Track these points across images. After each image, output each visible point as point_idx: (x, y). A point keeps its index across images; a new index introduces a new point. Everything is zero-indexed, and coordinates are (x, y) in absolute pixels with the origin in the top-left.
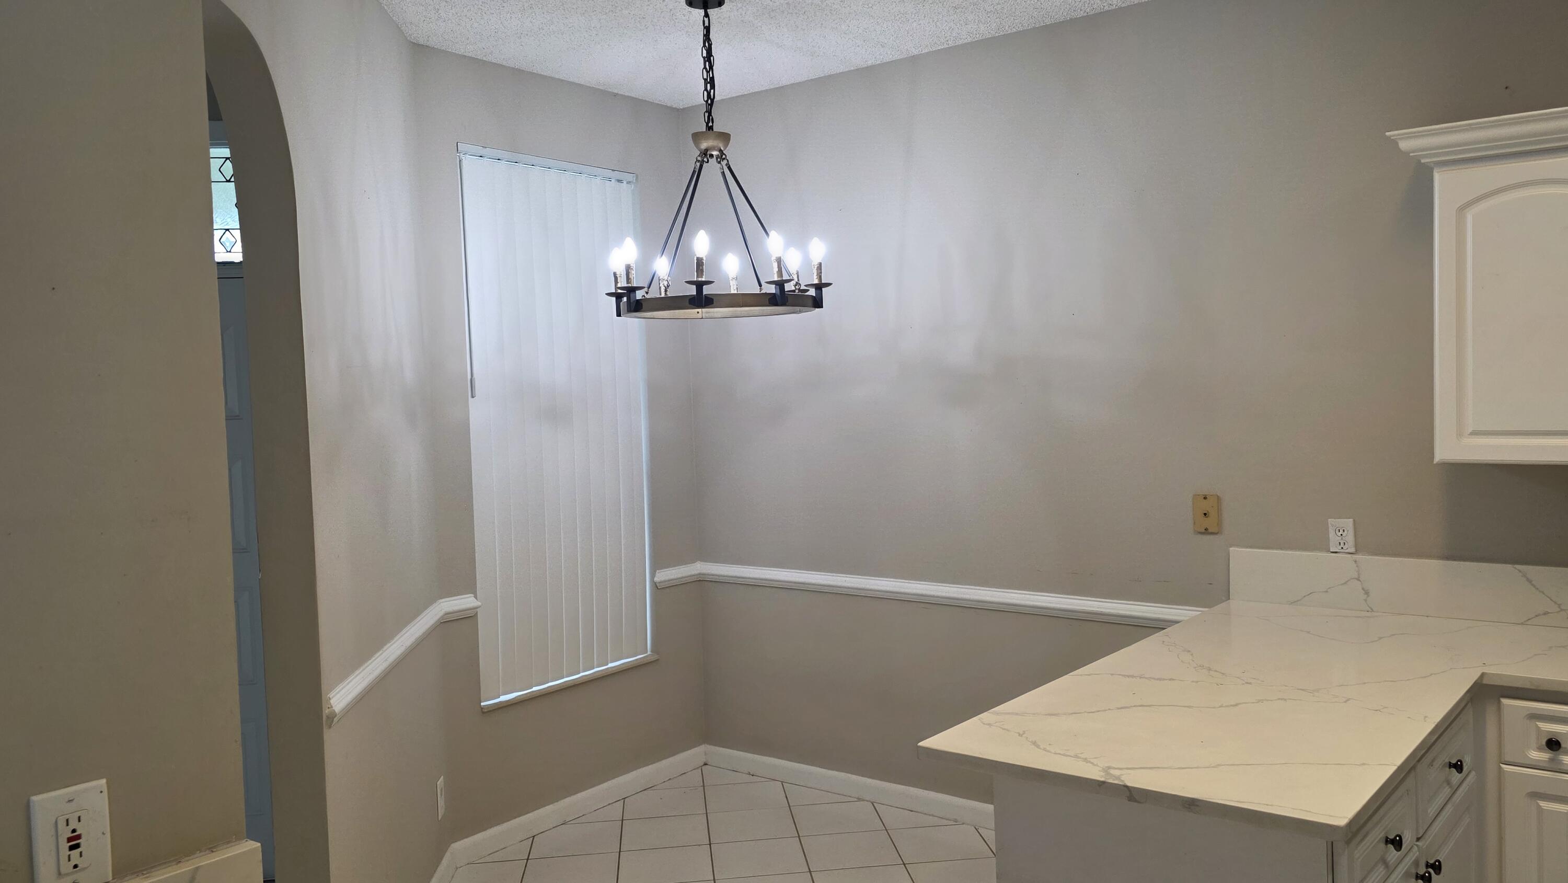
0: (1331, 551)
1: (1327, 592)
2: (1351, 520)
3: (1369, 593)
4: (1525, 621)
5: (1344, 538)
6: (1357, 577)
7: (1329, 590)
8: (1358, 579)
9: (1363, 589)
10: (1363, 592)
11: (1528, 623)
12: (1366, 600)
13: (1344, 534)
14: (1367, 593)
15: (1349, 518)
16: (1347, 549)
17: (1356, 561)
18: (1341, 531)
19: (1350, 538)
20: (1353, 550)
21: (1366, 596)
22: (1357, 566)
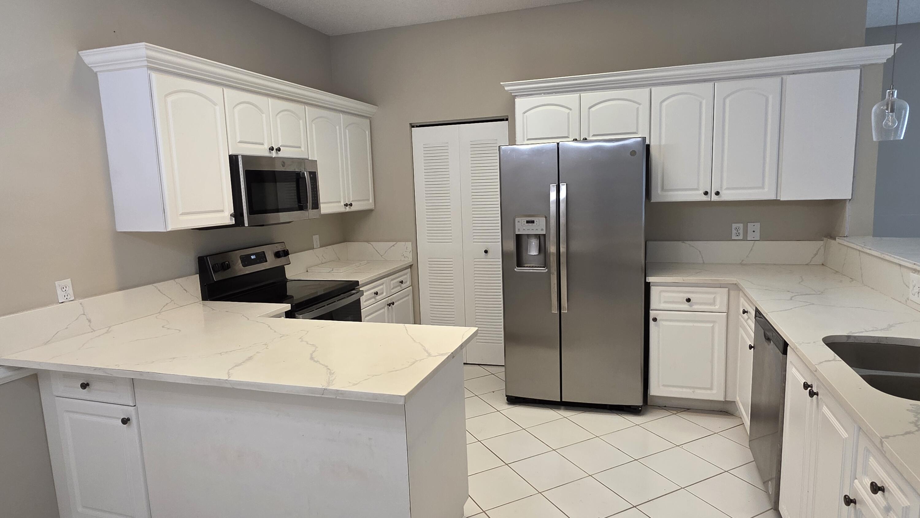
0: (60, 302)
1: (67, 328)
2: (70, 279)
3: (91, 320)
4: (160, 311)
5: (67, 292)
6: (83, 313)
7: (68, 327)
8: (84, 314)
9: (87, 319)
10: (88, 321)
11: (162, 311)
12: (90, 326)
13: (67, 289)
14: (90, 321)
15: (68, 279)
16: (70, 298)
17: (81, 304)
18: (65, 288)
19: (70, 291)
20: (73, 298)
21: (89, 323)
22: (82, 306)
